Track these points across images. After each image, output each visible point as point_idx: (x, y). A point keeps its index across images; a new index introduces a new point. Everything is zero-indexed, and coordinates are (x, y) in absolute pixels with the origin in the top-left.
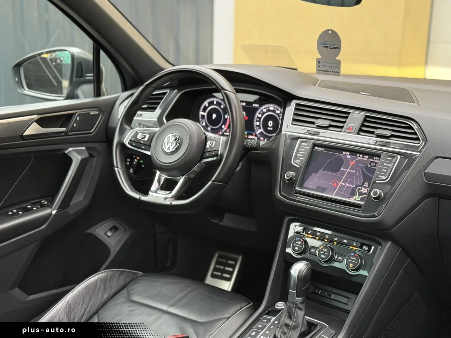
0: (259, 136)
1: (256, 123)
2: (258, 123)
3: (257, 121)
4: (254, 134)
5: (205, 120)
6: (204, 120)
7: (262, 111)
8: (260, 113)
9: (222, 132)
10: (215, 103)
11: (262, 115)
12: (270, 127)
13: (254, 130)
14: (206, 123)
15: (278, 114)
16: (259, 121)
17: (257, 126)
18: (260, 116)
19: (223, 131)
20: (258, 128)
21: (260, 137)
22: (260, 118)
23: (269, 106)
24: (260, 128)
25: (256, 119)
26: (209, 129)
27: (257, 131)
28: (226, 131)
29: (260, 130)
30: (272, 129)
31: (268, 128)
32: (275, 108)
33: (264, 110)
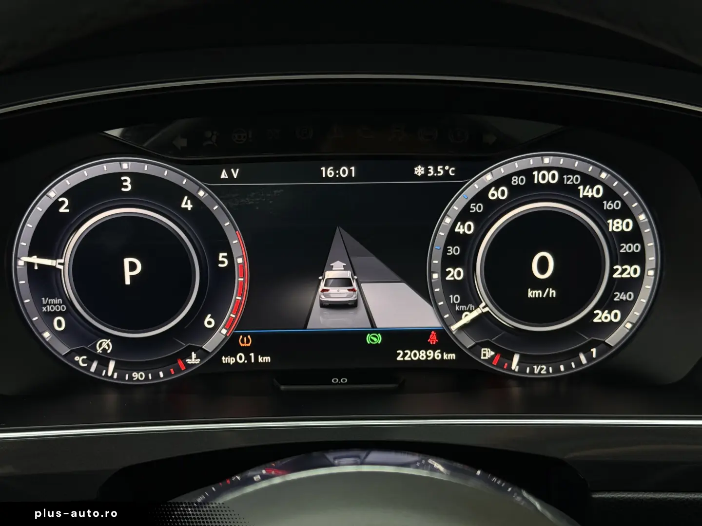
0: (468, 342)
1: (444, 274)
2: (455, 274)
3: (448, 261)
4: (433, 339)
5: (68, 302)
6: (54, 304)
7: (481, 196)
9: (202, 354)
10: (128, 185)
11: (483, 222)
14: (70, 313)
15: (596, 203)
16: (465, 260)
17: (451, 287)
18: (465, 229)
19: (211, 345)
20: (455, 298)
21: (476, 349)
22: (468, 244)
23: (531, 162)
24: (472, 300)
25: (445, 250)
26: (105, 344)
27: (458, 315)
28: (230, 346)
29: (470, 311)
30: (553, 293)
31: (531, 294)
32: (574, 172)
33: (492, 191)
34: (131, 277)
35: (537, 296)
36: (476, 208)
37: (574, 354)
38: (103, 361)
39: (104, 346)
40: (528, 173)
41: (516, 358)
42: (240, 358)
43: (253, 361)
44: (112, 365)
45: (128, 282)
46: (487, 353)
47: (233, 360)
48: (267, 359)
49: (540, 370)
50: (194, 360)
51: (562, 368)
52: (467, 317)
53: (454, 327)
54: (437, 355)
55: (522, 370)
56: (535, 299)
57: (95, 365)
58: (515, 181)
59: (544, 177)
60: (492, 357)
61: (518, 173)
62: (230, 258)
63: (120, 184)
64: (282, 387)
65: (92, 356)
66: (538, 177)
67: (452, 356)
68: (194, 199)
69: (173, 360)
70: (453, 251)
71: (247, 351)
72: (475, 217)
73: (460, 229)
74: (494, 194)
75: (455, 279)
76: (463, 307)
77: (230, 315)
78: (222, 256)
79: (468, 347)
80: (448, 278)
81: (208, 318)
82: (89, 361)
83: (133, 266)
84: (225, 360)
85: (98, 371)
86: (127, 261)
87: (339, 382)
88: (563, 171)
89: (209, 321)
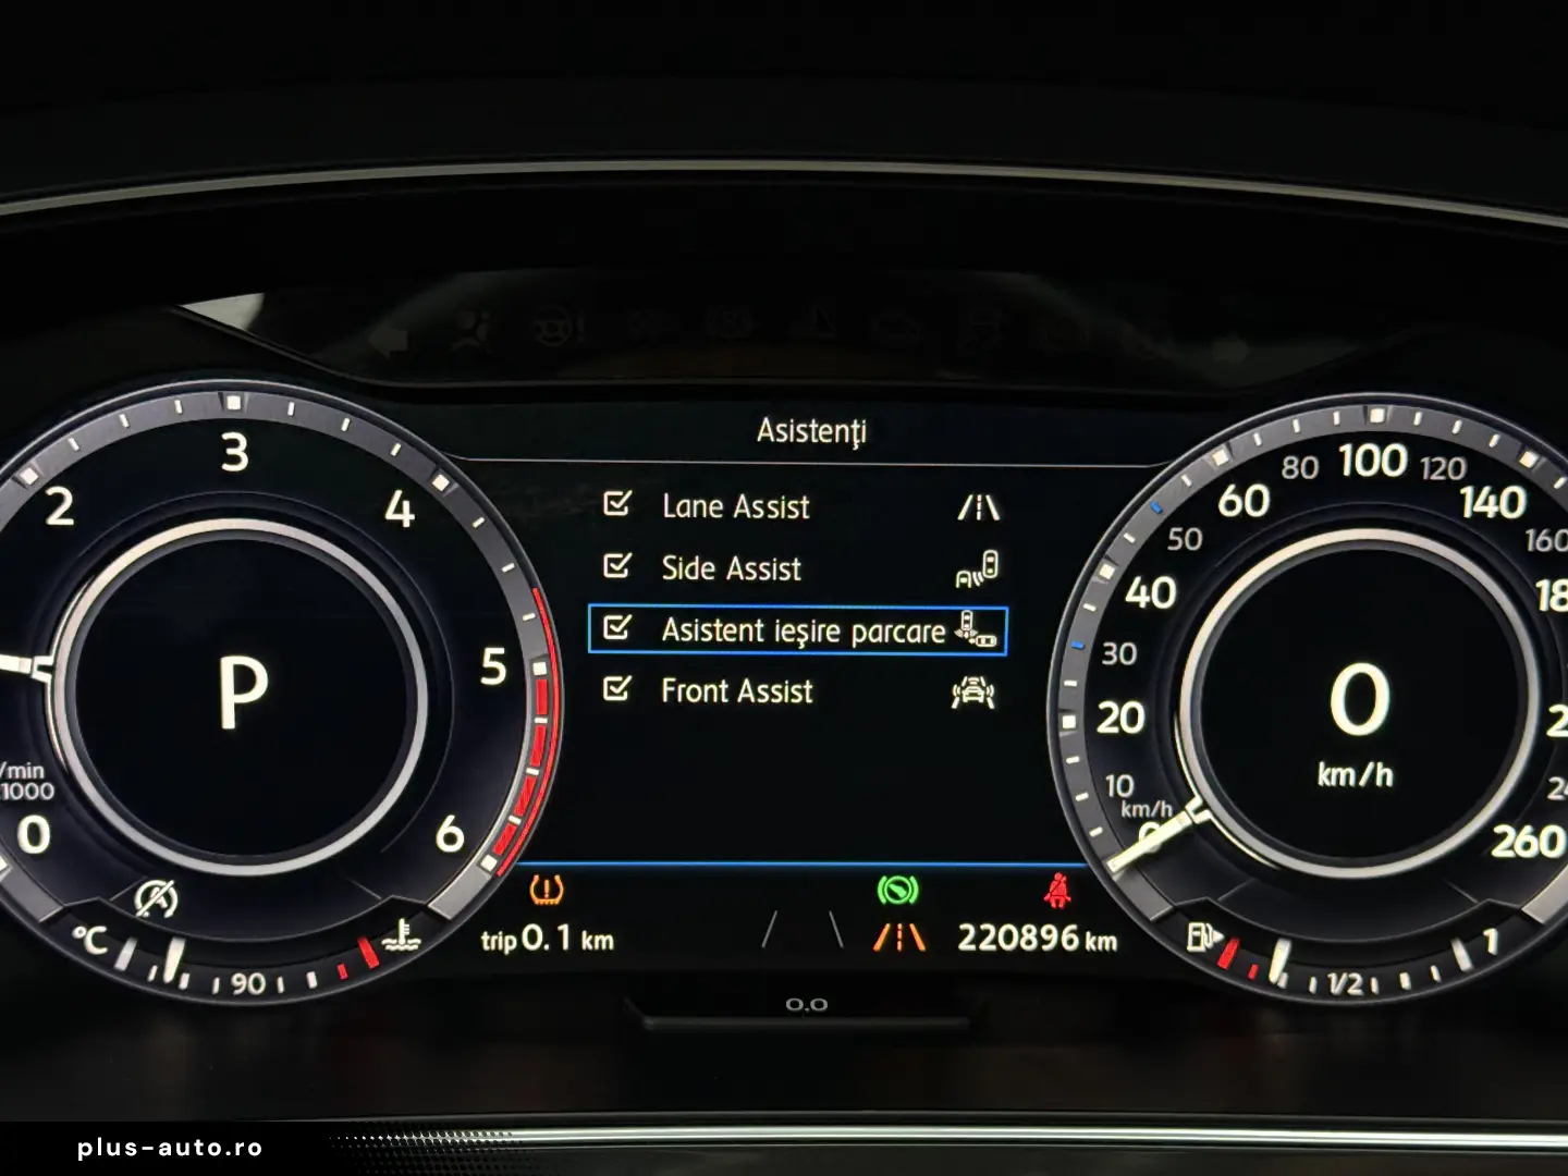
0: (1153, 905)
1: (1094, 716)
2: (1123, 717)
3: (1104, 683)
4: (1058, 893)
5: (60, 774)
6: (21, 780)
7: (1198, 507)
8: (1148, 562)
9: (427, 923)
10: (239, 454)
11: (1201, 578)
12: (1354, 752)
13: (1058, 838)
14: (64, 804)
15: (1507, 533)
16: (1151, 681)
17: (1111, 753)
18: (1154, 594)
19: (450, 901)
20: (1120, 784)
21: (1174, 924)
22: (1160, 636)
23: (1336, 418)
24: (1168, 788)
25: (1098, 652)
26: (160, 894)
27: (1128, 831)
29: (1161, 820)
30: (1385, 775)
31: (1327, 776)
32: (1449, 449)
33: (1229, 494)
34: (238, 707)
35: (1342, 783)
36: (1186, 540)
37: (1437, 946)
38: (153, 941)
39: (157, 897)
40: (1325, 447)
41: (1282, 952)
42: (533, 938)
43: (566, 946)
44: (176, 951)
45: (229, 721)
46: (1203, 936)
47: (511, 943)
48: (606, 941)
49: (1346, 984)
50: (403, 940)
51: (1405, 981)
52: (1151, 835)
53: (1117, 864)
54: (1068, 938)
55: (1297, 984)
56: (1337, 791)
57: (128, 952)
58: (1292, 468)
59: (1368, 460)
60: (1218, 948)
61: (1300, 448)
62: (514, 660)
63: (220, 452)
64: (650, 1022)
65: (121, 927)
66: (1352, 460)
67: (1109, 942)
68: (420, 497)
69: (343, 940)
70: (1120, 654)
71: (548, 918)
72: (1181, 565)
73: (1138, 596)
74: (1232, 504)
75: (1121, 730)
76: (1141, 809)
77: (509, 816)
78: (491, 655)
79: (1152, 918)
80: (1104, 728)
81: (447, 826)
82: (113, 940)
83: (244, 680)
84: (488, 941)
85: (137, 968)
86: (228, 664)
87: (807, 1009)
88: (1420, 445)
89: (448, 833)
